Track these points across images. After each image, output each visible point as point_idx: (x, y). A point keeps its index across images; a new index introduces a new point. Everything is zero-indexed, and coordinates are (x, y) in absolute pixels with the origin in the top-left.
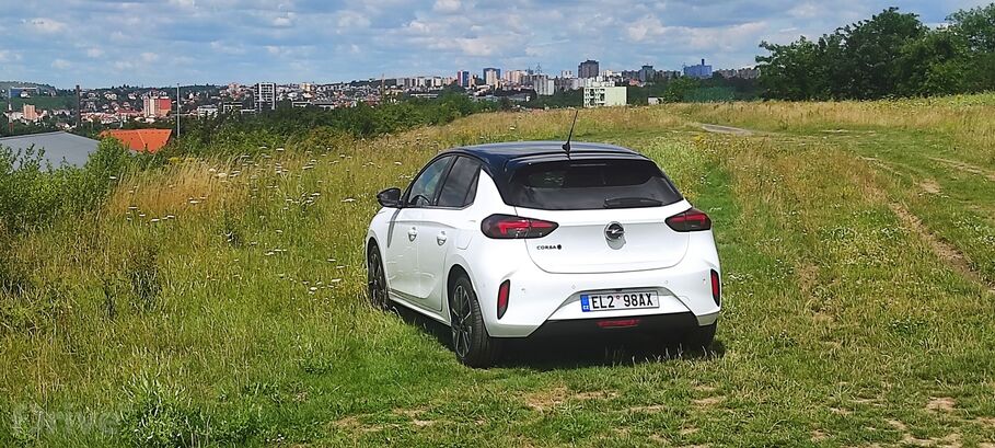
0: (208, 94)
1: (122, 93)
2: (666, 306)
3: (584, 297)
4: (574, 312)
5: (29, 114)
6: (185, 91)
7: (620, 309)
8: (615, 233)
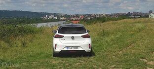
0: (89, 16)
1: (77, 15)
2: (80, 49)
3: (67, 47)
4: (66, 49)
5: (63, 18)
6: (86, 15)
7: (73, 49)
8: (73, 38)
